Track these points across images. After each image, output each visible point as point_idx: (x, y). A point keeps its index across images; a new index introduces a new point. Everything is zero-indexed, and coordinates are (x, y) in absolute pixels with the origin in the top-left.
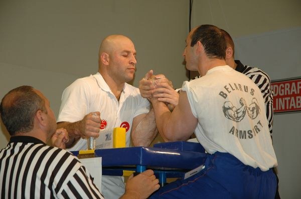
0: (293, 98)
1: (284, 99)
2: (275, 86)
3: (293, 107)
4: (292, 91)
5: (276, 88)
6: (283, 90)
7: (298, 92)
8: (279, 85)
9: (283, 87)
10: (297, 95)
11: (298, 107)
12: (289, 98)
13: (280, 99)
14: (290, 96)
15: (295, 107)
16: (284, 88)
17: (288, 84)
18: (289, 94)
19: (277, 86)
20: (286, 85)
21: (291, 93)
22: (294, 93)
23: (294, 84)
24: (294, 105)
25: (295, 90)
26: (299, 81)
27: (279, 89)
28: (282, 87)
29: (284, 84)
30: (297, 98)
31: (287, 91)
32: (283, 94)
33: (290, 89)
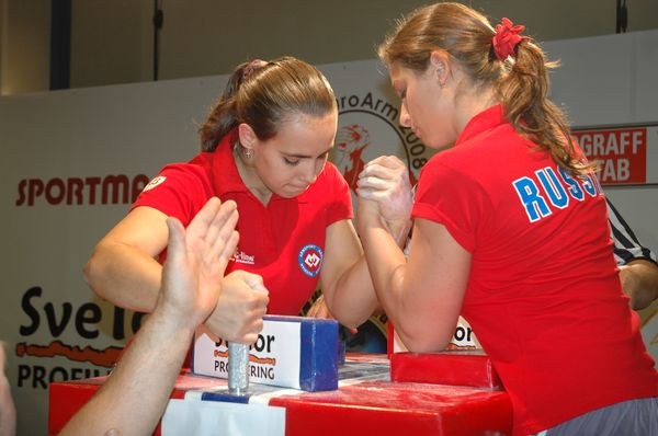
0: (610, 162)
3: (609, 178)
4: (609, 148)
6: (589, 147)
7: (622, 152)
10: (620, 156)
11: (620, 178)
12: (603, 162)
14: (605, 158)
15: (614, 179)
16: (592, 143)
17: (602, 137)
18: (602, 153)
20: (596, 137)
21: (607, 153)
22: (612, 152)
23: (612, 137)
24: (612, 174)
25: (615, 148)
26: (623, 131)
29: (592, 135)
30: (620, 161)
31: (599, 149)
32: (589, 153)
33: (605, 145)
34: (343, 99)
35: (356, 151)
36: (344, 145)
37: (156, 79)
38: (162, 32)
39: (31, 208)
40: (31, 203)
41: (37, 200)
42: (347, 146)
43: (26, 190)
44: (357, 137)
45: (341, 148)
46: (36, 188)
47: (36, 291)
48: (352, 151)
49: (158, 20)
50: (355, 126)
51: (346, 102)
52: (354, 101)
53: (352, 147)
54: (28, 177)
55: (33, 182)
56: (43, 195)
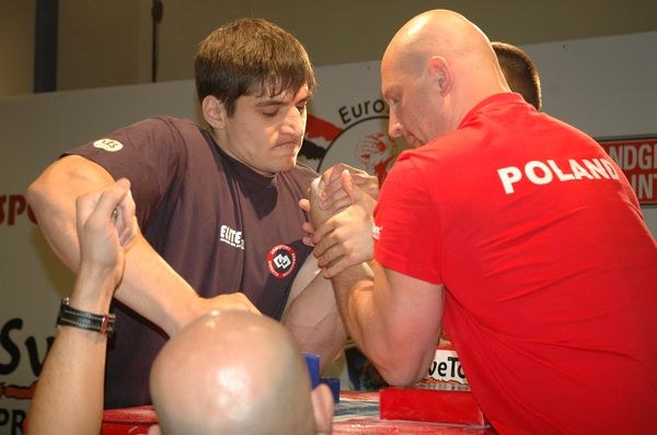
1: (650, 176)
2: (627, 148)
5: (630, 152)
6: (649, 158)
8: (638, 146)
9: (649, 150)
13: (642, 177)
16: (652, 154)
19: (633, 148)
27: (638, 156)
28: (645, 151)
29: (652, 144)
34: (366, 104)
35: (381, 163)
36: (367, 156)
37: (154, 80)
38: (162, 27)
39: (11, 227)
40: (11, 222)
41: (18, 218)
42: (372, 157)
43: (6, 207)
44: (382, 147)
45: (363, 159)
46: (18, 205)
47: (16, 324)
48: (377, 163)
49: (157, 13)
50: (381, 135)
51: (370, 107)
52: (378, 107)
53: (377, 158)
54: (8, 193)
55: (14, 199)
56: (25, 213)
